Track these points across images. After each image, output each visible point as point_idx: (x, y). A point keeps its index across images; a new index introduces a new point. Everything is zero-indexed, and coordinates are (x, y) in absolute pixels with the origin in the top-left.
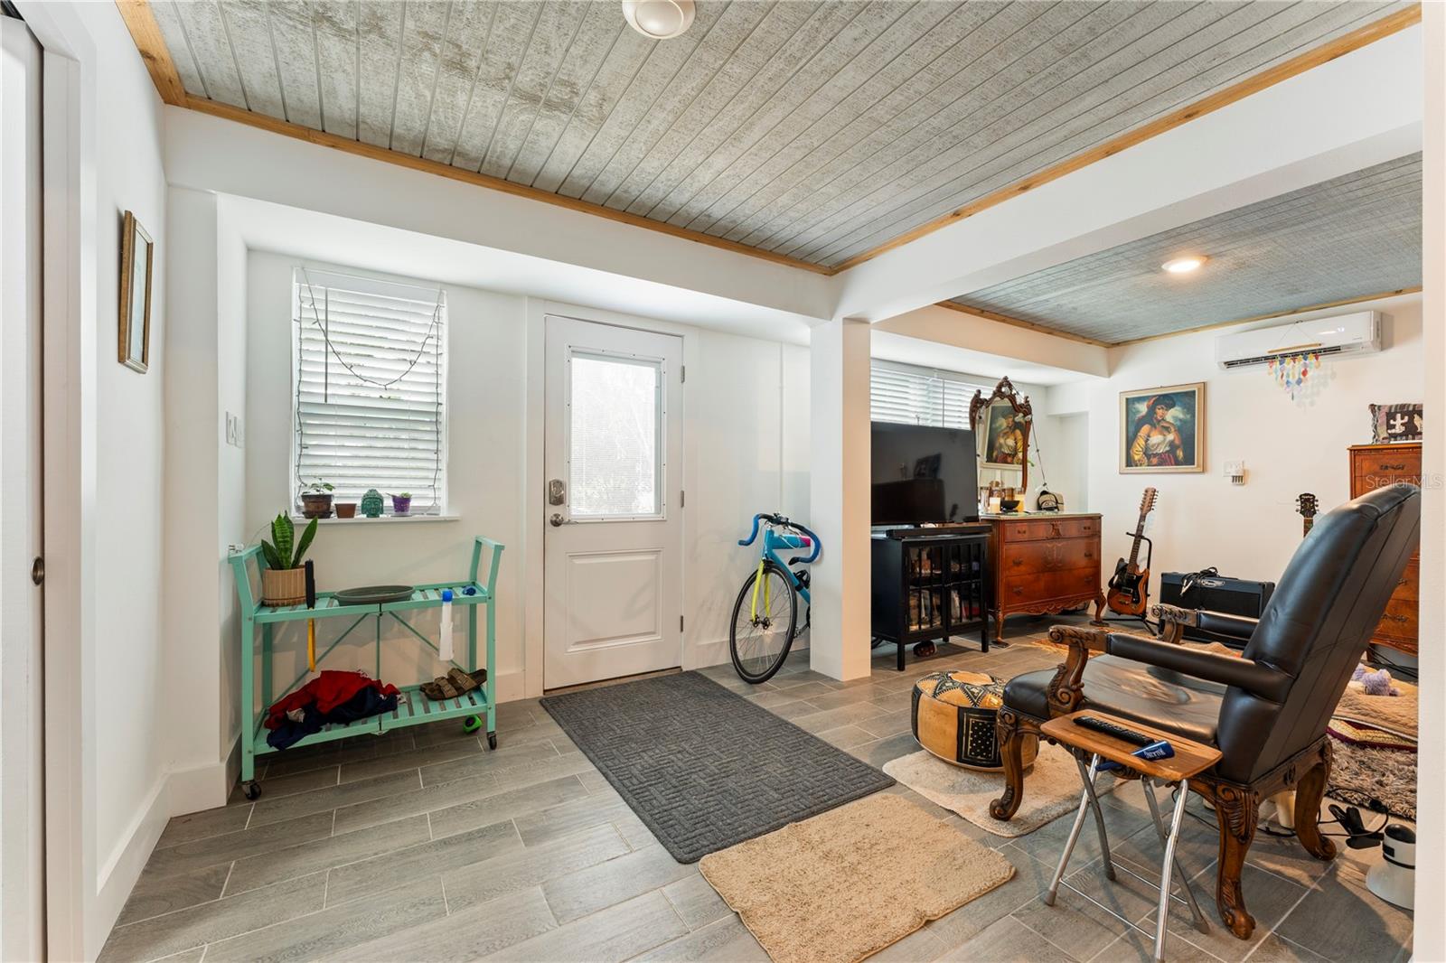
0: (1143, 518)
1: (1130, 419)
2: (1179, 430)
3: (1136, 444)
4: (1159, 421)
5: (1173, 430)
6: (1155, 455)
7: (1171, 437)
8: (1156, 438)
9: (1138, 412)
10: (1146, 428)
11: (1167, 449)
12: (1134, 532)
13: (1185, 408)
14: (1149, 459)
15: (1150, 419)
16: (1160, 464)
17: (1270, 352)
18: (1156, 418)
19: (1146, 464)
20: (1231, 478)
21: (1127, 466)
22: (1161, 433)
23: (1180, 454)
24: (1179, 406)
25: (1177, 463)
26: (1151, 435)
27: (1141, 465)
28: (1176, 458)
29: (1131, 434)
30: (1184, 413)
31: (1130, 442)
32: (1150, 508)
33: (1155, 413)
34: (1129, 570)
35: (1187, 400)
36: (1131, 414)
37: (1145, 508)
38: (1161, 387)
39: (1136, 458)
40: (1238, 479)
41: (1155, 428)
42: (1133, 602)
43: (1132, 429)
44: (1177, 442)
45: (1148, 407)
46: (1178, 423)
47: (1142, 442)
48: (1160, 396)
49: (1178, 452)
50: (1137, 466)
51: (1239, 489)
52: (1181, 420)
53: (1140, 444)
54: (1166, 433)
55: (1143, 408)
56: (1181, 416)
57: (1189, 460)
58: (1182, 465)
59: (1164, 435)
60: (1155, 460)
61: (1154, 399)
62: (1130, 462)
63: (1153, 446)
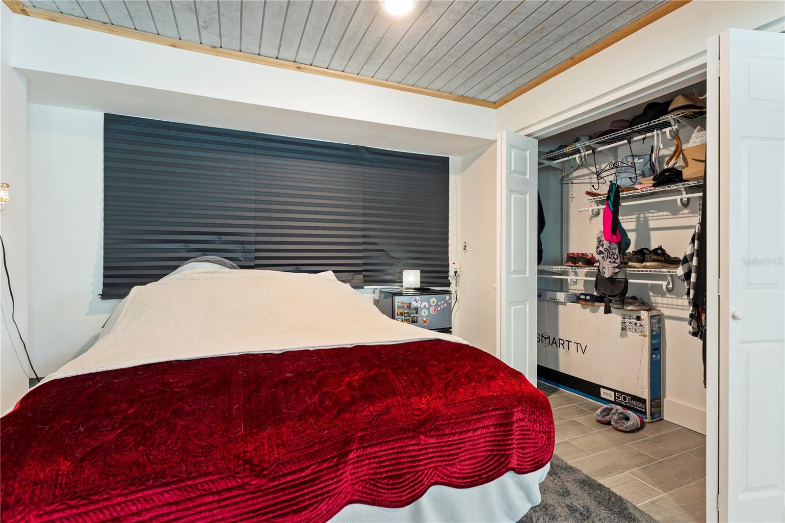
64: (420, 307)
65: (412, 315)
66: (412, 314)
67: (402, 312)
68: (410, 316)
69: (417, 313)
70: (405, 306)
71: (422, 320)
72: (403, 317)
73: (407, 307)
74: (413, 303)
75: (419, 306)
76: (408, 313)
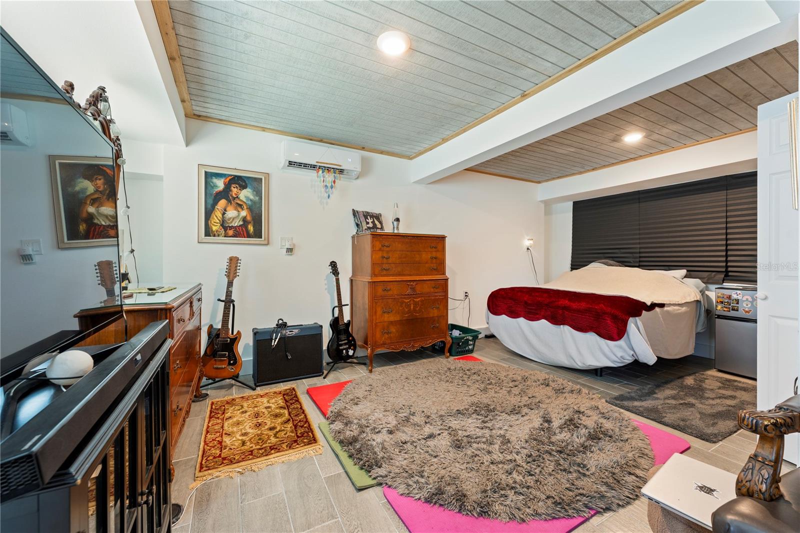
0: (230, 284)
1: (208, 192)
2: (250, 209)
3: (213, 216)
4: (234, 198)
5: (245, 208)
6: (231, 228)
7: (244, 213)
8: (231, 213)
9: (216, 186)
10: (222, 203)
11: (241, 223)
12: (223, 298)
13: (254, 191)
14: (225, 230)
15: (225, 194)
16: (234, 236)
17: (317, 162)
18: (232, 196)
19: (223, 234)
20: (286, 250)
21: (206, 235)
22: (236, 209)
23: (251, 228)
24: (249, 188)
25: (249, 236)
26: (228, 209)
27: (219, 236)
28: (248, 232)
29: (209, 206)
30: (254, 196)
31: (208, 214)
32: (235, 275)
33: (231, 191)
34: (223, 335)
35: (255, 184)
36: (209, 188)
37: (232, 275)
38: (235, 169)
39: (214, 228)
40: (290, 250)
41: (231, 204)
42: (230, 364)
43: (210, 201)
44: (249, 218)
45: (225, 184)
46: (250, 203)
47: (220, 215)
48: (236, 176)
49: (249, 226)
50: (214, 236)
51: (290, 258)
52: (251, 200)
53: (217, 215)
54: (240, 210)
55: (220, 184)
56: (252, 197)
57: (258, 234)
58: (253, 238)
59: (239, 211)
60: (231, 232)
61: (230, 178)
62: (208, 232)
63: (229, 219)
64: (741, 300)
65: (732, 305)
66: (732, 303)
67: (722, 300)
68: (730, 305)
69: (738, 303)
70: (725, 297)
71: (744, 310)
72: (723, 305)
73: (727, 298)
74: (733, 295)
75: (739, 298)
76: (728, 302)
